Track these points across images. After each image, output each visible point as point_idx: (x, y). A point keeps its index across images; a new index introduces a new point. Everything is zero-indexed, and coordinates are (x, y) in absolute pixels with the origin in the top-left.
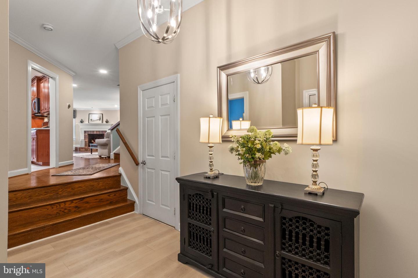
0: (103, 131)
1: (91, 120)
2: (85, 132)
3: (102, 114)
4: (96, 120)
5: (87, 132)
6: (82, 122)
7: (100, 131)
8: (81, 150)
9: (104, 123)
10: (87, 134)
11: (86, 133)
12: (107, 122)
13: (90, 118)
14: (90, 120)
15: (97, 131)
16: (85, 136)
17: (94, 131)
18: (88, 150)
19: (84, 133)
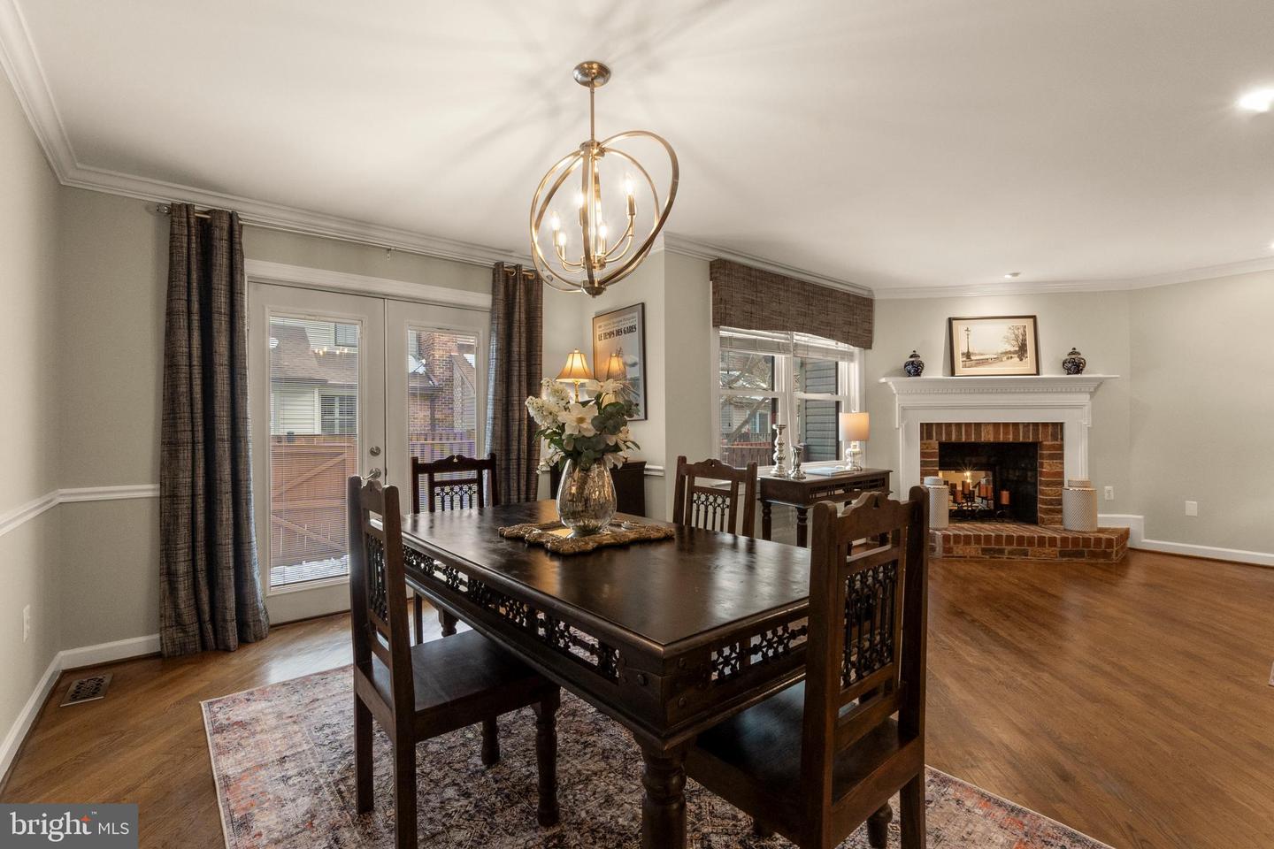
0: (1036, 425)
1: (968, 355)
2: (927, 429)
3: (1034, 317)
4: (998, 359)
5: (939, 433)
6: (914, 368)
7: (1016, 425)
8: (959, 550)
9: (1050, 371)
10: (935, 444)
11: (929, 437)
12: (1075, 365)
13: (960, 348)
14: (959, 359)
15: (996, 425)
16: (923, 455)
17: (978, 425)
18: (1001, 551)
19: (922, 439)
